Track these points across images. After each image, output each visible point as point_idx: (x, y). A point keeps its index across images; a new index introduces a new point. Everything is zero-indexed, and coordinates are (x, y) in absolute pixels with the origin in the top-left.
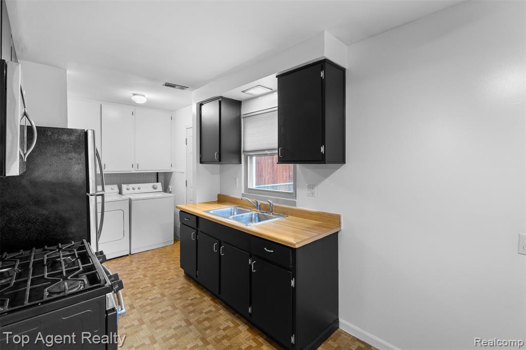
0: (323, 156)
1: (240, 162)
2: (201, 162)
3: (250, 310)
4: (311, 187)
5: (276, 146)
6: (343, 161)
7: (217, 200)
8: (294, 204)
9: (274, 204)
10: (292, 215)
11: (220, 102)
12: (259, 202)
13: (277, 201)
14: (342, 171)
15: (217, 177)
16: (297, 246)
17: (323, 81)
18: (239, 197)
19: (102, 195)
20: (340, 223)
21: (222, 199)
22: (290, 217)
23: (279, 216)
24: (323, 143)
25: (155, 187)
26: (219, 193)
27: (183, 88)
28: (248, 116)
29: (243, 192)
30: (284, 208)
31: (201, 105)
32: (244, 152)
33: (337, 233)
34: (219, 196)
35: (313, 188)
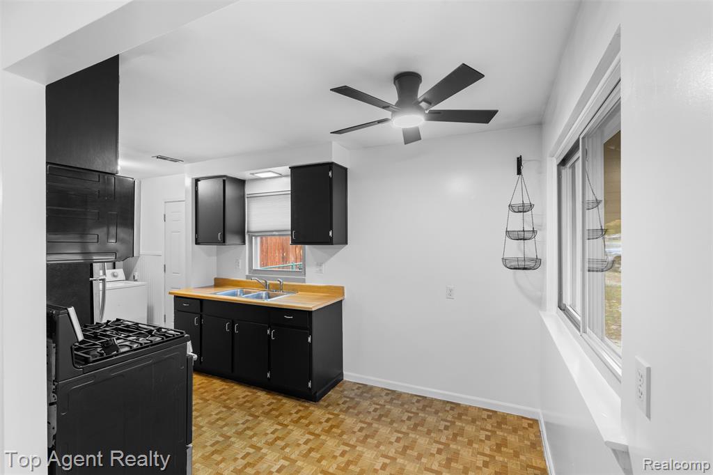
0: (331, 239)
1: (244, 243)
2: (197, 243)
3: (268, 375)
4: (320, 265)
5: (289, 227)
6: (346, 243)
7: (213, 284)
8: (304, 281)
9: (284, 283)
10: (301, 291)
11: (224, 181)
12: (269, 282)
13: (287, 280)
14: (344, 251)
15: (215, 258)
16: (313, 309)
17: (331, 179)
18: (244, 279)
19: (103, 280)
20: (344, 293)
21: (219, 283)
22: (300, 293)
23: (289, 293)
24: (331, 228)
25: (115, 274)
26: (216, 276)
27: (175, 161)
28: (253, 197)
29: (247, 273)
30: (293, 285)
31: (197, 180)
32: (248, 232)
33: (341, 301)
34: (216, 279)
35: (321, 265)
